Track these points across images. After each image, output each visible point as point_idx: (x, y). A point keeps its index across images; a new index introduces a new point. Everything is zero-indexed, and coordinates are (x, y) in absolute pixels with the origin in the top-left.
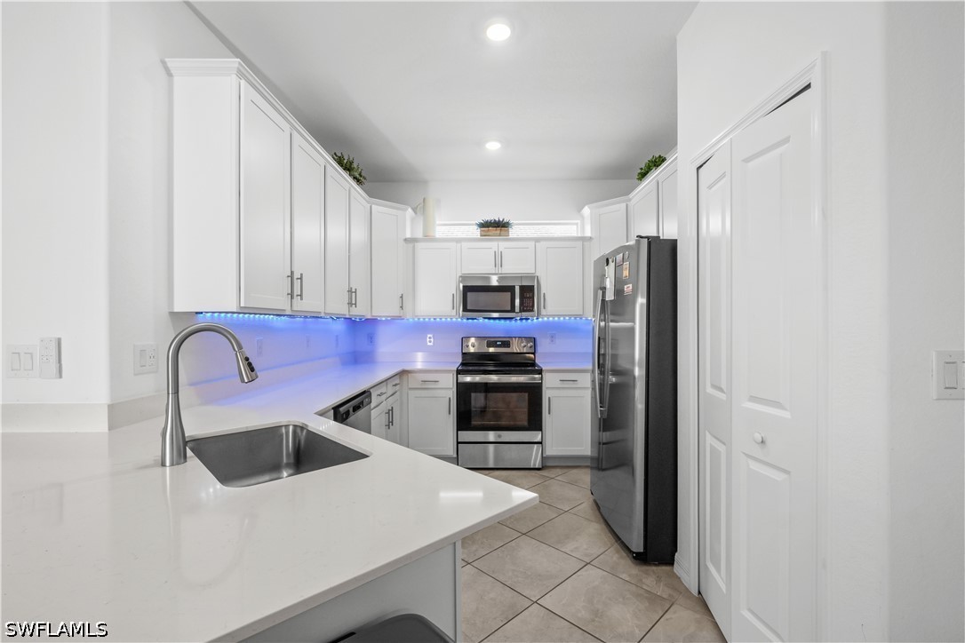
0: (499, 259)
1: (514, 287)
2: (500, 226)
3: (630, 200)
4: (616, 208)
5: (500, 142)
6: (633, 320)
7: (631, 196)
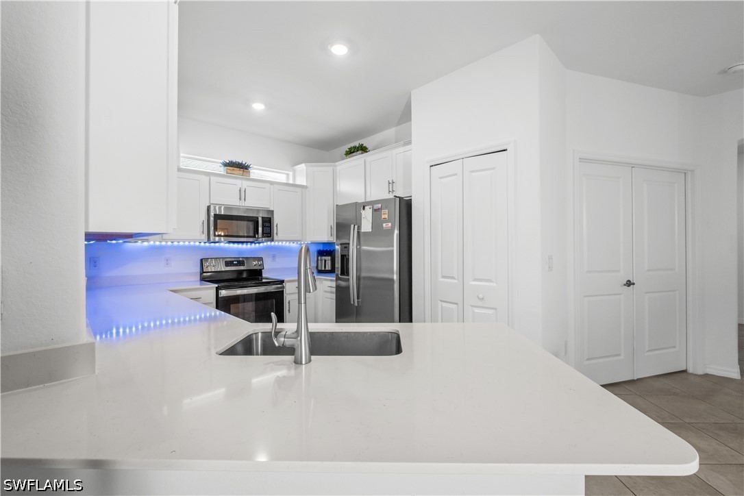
0: (242, 194)
1: (258, 218)
2: (243, 167)
3: (336, 166)
4: (323, 170)
5: (266, 105)
6: (393, 246)
7: (337, 163)
